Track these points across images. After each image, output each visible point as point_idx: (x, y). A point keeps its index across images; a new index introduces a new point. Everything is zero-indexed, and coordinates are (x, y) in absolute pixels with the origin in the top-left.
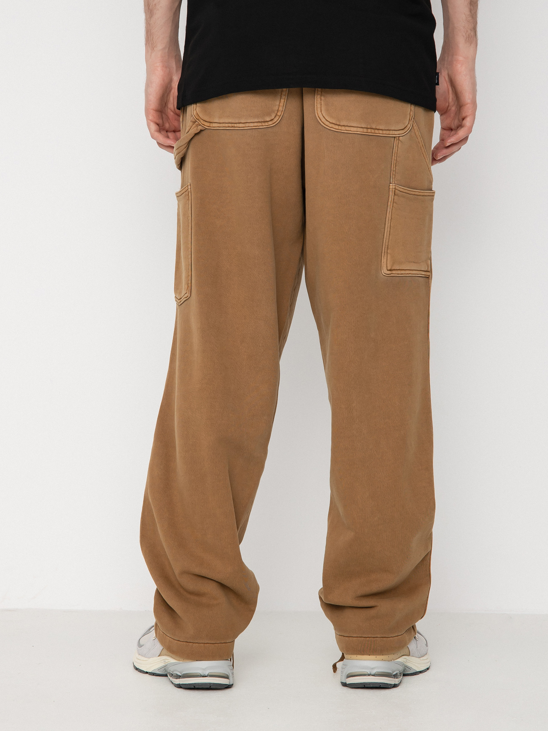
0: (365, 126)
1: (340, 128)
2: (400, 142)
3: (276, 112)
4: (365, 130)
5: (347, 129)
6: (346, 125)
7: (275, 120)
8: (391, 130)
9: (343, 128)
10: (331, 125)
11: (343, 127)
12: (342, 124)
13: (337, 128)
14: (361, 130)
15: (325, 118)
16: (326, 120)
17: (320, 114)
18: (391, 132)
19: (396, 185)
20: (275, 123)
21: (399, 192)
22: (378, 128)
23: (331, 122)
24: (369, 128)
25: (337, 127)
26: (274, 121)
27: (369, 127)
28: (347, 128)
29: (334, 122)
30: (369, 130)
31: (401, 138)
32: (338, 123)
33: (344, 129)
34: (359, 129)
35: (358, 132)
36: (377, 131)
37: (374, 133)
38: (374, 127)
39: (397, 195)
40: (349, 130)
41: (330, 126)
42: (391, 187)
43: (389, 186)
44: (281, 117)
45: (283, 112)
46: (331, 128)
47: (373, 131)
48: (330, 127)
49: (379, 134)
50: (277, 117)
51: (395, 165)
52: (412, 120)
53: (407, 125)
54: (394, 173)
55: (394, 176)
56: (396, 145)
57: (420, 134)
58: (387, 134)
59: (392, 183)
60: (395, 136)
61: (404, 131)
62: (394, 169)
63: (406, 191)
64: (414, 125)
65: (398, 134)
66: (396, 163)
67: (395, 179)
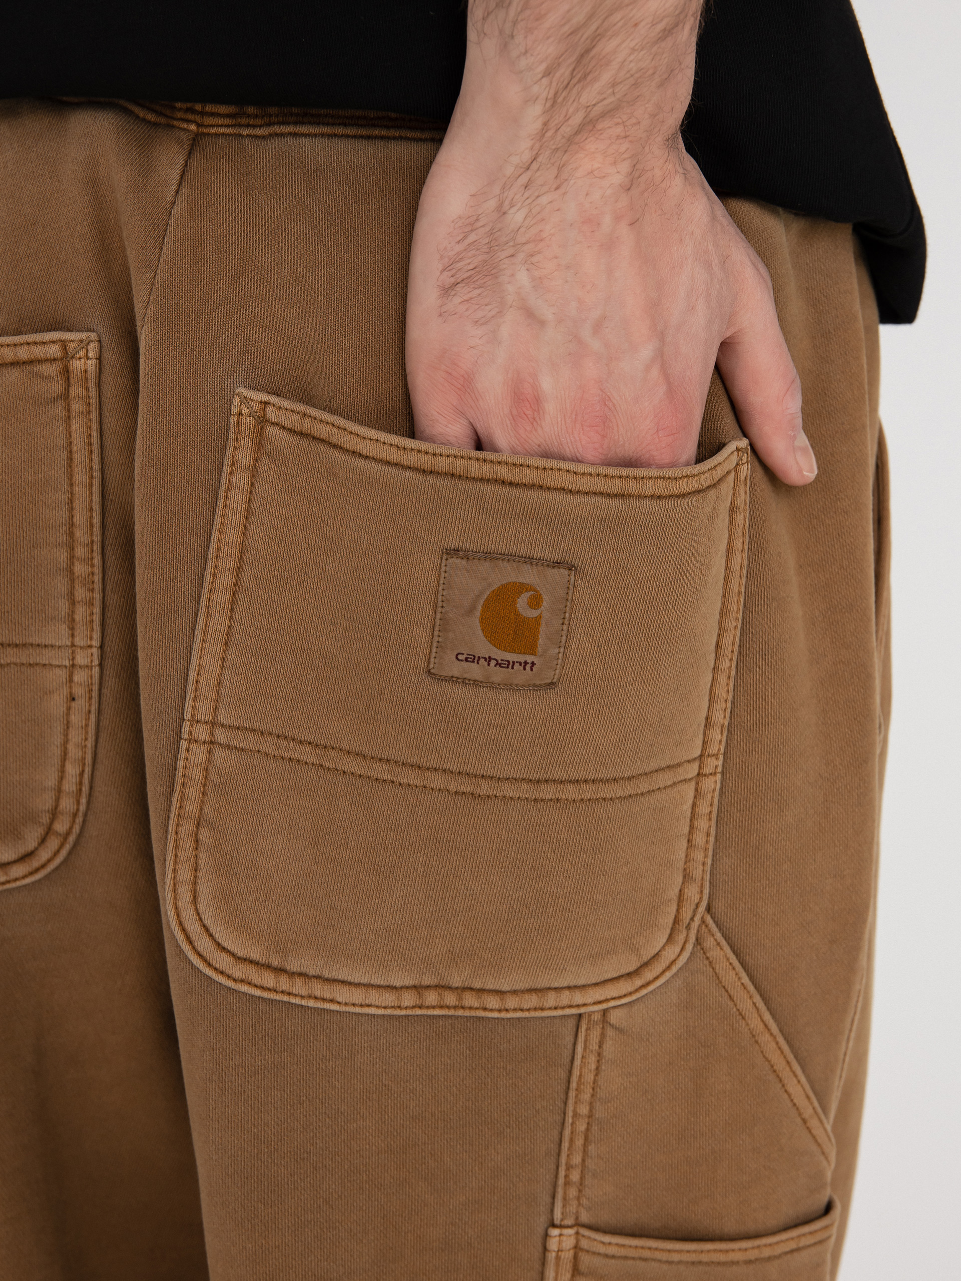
0: (409, 982)
1: (284, 983)
2: (610, 1032)
3: (45, 819)
4: (408, 999)
5: (318, 993)
6: (312, 972)
7: (44, 855)
9: (299, 986)
10: (238, 971)
11: (299, 981)
12: (293, 965)
13: (271, 984)
14: (389, 998)
15: (211, 935)
16: (218, 944)
17: (188, 914)
18: (551, 999)
19: (582, 1231)
20: (43, 866)
21: (597, 1261)
22: (477, 985)
23: (240, 954)
24: (428, 987)
25: (269, 980)
26: (35, 864)
27: (427, 981)
28: (318, 989)
29: (255, 956)
30: (431, 998)
31: (614, 1017)
32: (275, 963)
33: (304, 992)
34: (374, 997)
35: (369, 1006)
36: (470, 1000)
37: (455, 1007)
38: (456, 982)
40: (327, 995)
41: (238, 974)
42: (553, 1244)
43: (546, 1235)
44: (72, 839)
45: (79, 820)
46: (242, 981)
47: (450, 999)
48: (235, 980)
49: (485, 1009)
50: (53, 843)
51: (579, 1142)
52: (697, 919)
53: (657, 949)
54: (575, 1176)
55: (573, 1192)
56: (585, 1048)
57: (746, 980)
58: (528, 1010)
59: (561, 1227)
60: (582, 1010)
61: (638, 982)
62: (577, 1159)
63: (647, 1254)
64: (709, 942)
65: (595, 1003)
66: (588, 1129)
67: (584, 1201)
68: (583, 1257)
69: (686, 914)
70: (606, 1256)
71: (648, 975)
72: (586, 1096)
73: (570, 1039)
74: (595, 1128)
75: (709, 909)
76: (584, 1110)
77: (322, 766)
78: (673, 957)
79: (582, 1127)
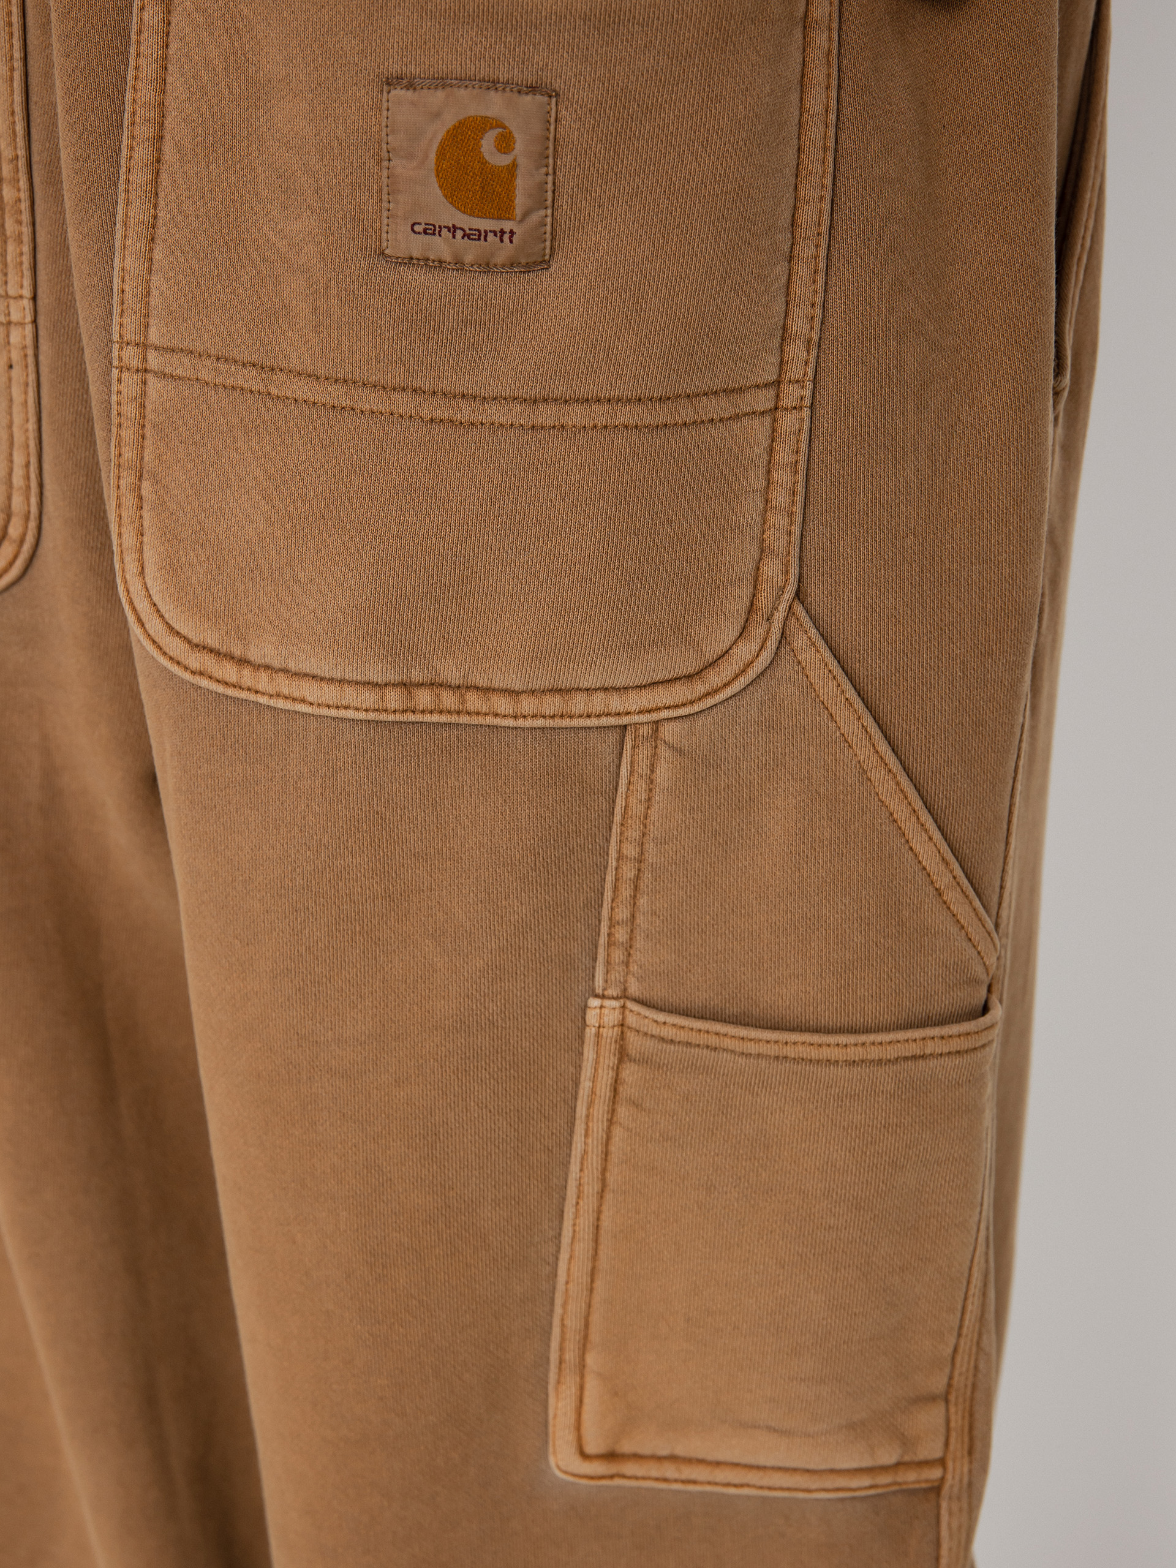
0: (392, 677)
1: (247, 676)
2: (664, 752)
4: (396, 700)
5: (285, 691)
6: (277, 665)
8: (579, 689)
9: (263, 681)
10: (195, 660)
11: (264, 676)
12: (255, 654)
13: (235, 680)
14: (369, 698)
15: (162, 616)
16: (171, 628)
17: (136, 588)
18: (579, 703)
19: (629, 1005)
21: (650, 1044)
22: (482, 682)
23: (196, 640)
24: (421, 685)
25: (229, 672)
27: (416, 676)
28: (283, 684)
29: (212, 641)
30: (424, 698)
31: (668, 732)
32: (237, 652)
33: (270, 689)
34: (349, 695)
36: (473, 701)
37: (458, 713)
38: (453, 676)
39: (644, 1061)
41: (194, 665)
42: (592, 1018)
43: (585, 1008)
46: (201, 674)
47: (449, 700)
48: (193, 673)
49: (496, 715)
51: (626, 892)
52: (783, 607)
53: (726, 645)
54: (621, 935)
55: (618, 955)
56: (632, 773)
57: (851, 693)
58: (553, 717)
59: (603, 997)
60: (625, 720)
61: (700, 688)
62: (623, 914)
63: (713, 1040)
64: (799, 641)
65: (640, 712)
66: (637, 878)
67: (634, 968)
68: (631, 1036)
69: (764, 599)
70: (662, 1039)
71: (714, 678)
72: (633, 833)
73: (610, 758)
74: (647, 877)
75: (798, 595)
76: (630, 850)
77: (269, 394)
78: (749, 657)
79: (628, 872)
